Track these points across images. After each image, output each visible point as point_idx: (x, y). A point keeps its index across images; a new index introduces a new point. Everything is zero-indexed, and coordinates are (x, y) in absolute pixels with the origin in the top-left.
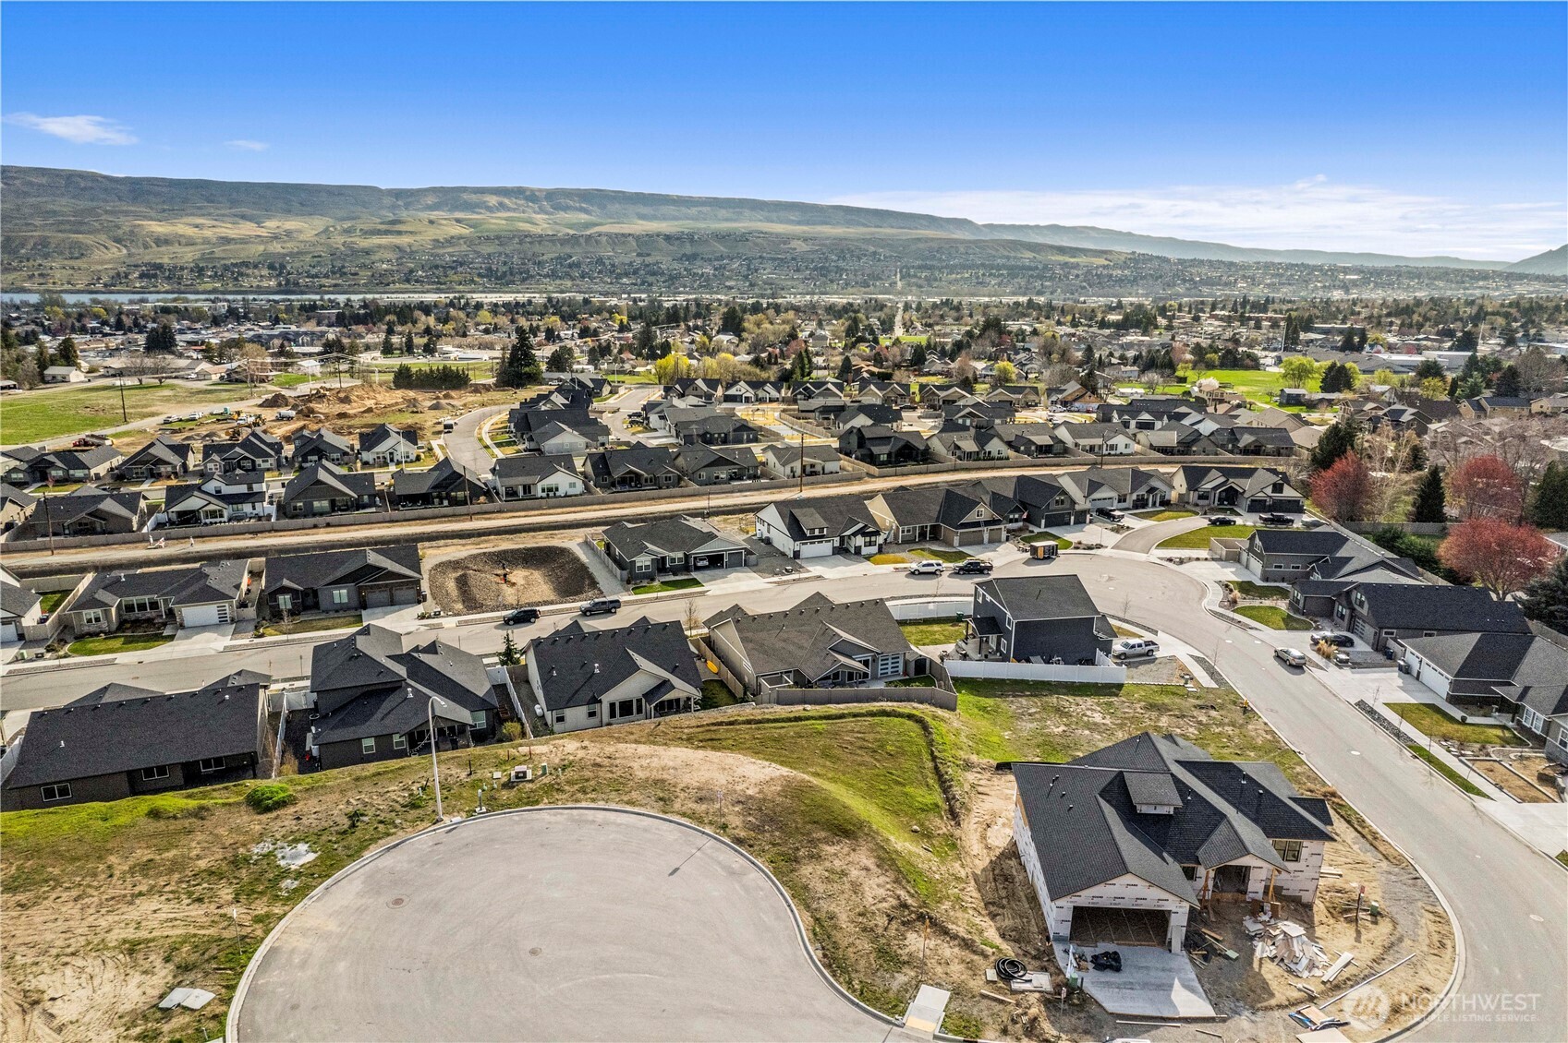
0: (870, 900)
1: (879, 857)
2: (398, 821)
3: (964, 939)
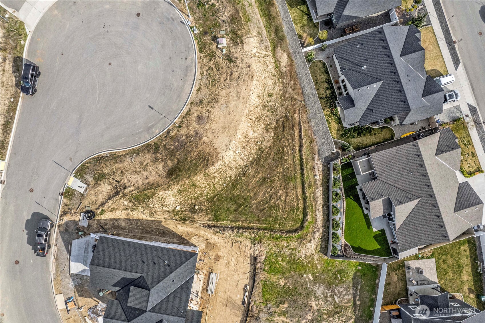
0: (130, 177)
3: (105, 204)
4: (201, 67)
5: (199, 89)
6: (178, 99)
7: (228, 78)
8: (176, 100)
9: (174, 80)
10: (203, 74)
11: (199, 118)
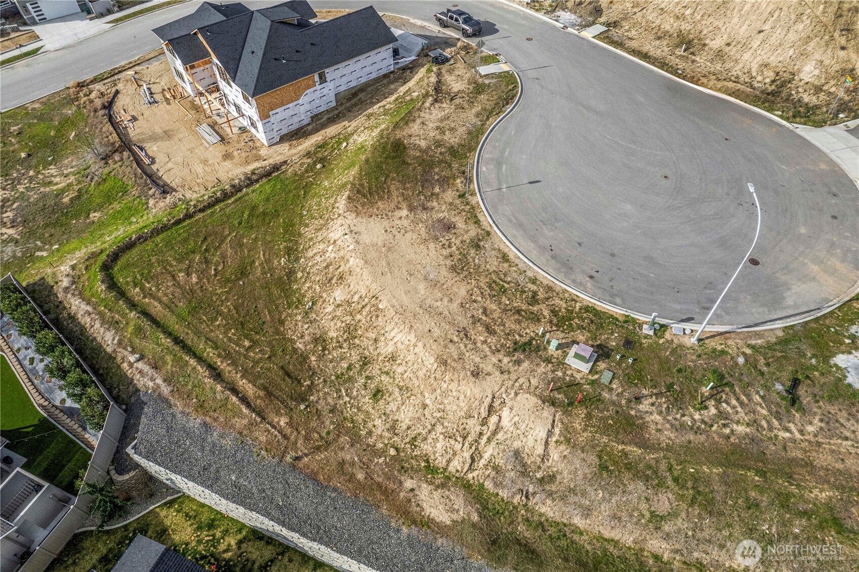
0: (447, 111)
1: (406, 124)
2: (741, 360)
3: (437, 77)
4: (549, 289)
5: (505, 258)
6: (515, 221)
7: (484, 318)
8: (516, 218)
9: (560, 236)
10: (533, 283)
11: (449, 227)
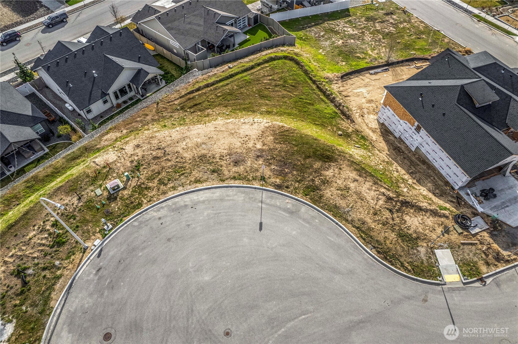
0: (372, 201)
1: (356, 170)
2: (57, 263)
3: (431, 210)
4: (164, 193)
5: (198, 181)
6: (226, 198)
7: (164, 159)
8: (229, 200)
9: (201, 218)
10: (173, 187)
11: (236, 163)
